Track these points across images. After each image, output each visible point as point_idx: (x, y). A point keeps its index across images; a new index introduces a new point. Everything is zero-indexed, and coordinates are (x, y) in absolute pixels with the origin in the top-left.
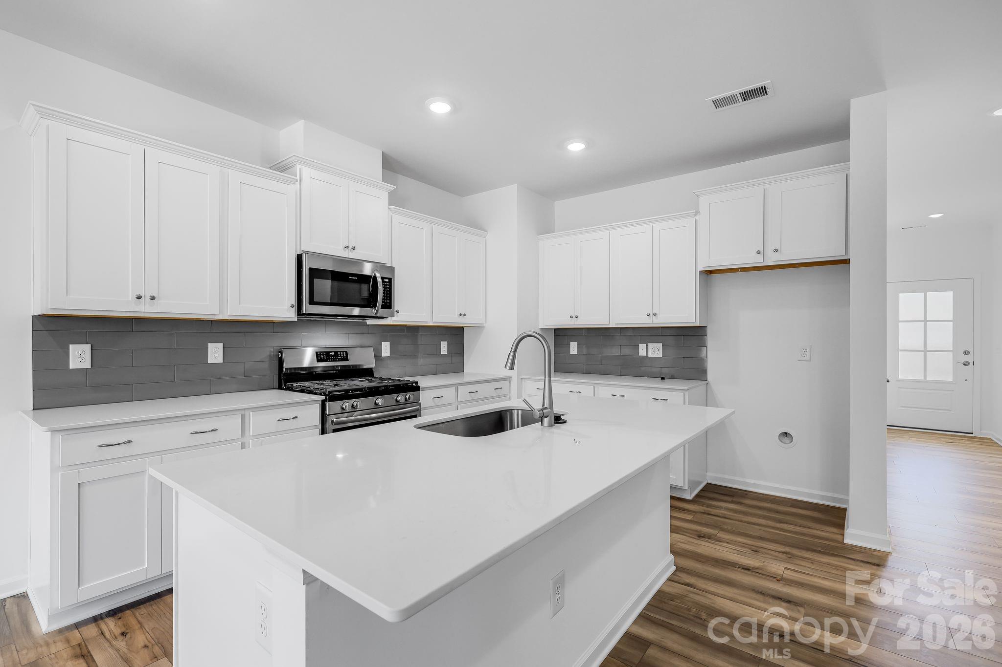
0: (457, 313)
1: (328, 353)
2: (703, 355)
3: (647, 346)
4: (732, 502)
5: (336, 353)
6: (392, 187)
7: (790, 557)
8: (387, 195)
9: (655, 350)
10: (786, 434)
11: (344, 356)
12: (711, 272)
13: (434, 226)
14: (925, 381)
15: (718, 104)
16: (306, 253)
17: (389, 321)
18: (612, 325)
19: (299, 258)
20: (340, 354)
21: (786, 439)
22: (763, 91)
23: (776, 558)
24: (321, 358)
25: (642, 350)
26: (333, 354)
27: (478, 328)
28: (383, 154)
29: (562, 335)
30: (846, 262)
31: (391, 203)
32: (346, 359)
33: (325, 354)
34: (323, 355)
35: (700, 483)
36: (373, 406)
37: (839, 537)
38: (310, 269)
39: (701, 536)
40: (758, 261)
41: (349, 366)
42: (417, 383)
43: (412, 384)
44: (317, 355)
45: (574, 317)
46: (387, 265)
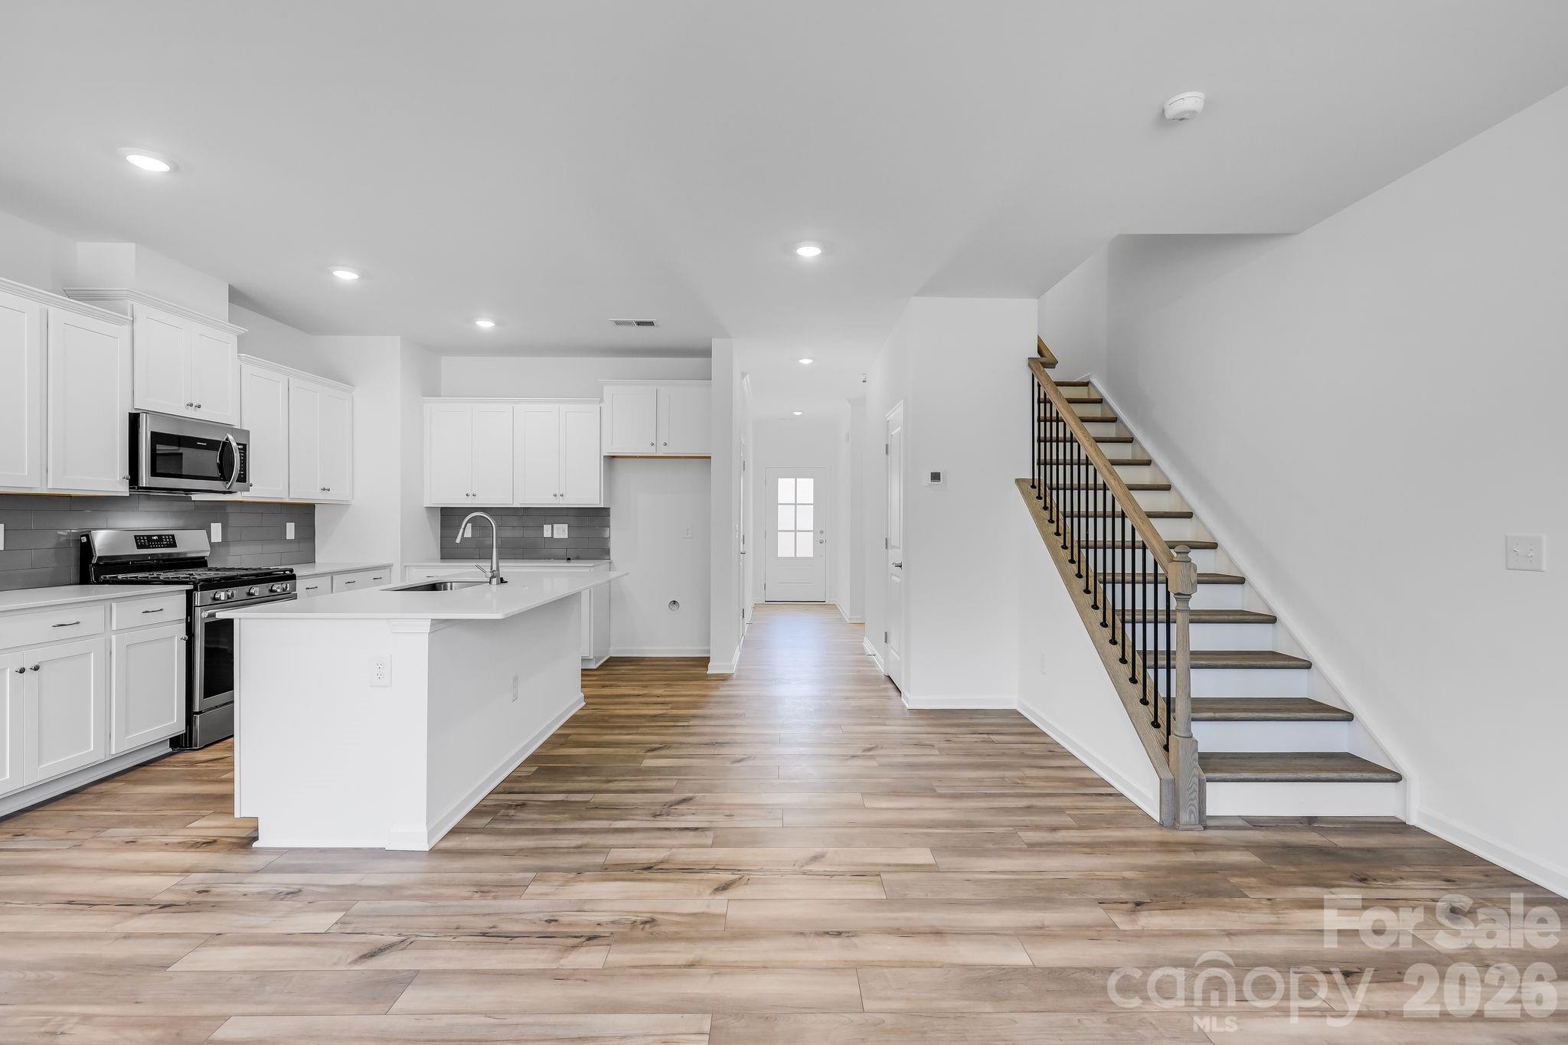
0: (319, 487)
1: (149, 537)
2: (607, 536)
3: (552, 527)
4: (631, 665)
5: (160, 537)
6: (242, 330)
7: (669, 685)
8: (235, 339)
9: (561, 531)
10: (674, 601)
11: (170, 541)
12: (614, 457)
13: (291, 378)
14: (795, 558)
15: (618, 323)
16: (147, 412)
17: (238, 497)
18: (516, 505)
19: (134, 420)
20: (166, 538)
21: (674, 607)
22: (651, 324)
23: (659, 688)
24: (141, 543)
25: (547, 531)
26: (155, 538)
27: (341, 506)
28: (229, 285)
29: (449, 517)
30: (710, 457)
31: (241, 349)
32: (174, 545)
33: (145, 538)
34: (144, 540)
35: (603, 658)
36: (245, 596)
37: (704, 672)
38: (153, 434)
39: (604, 686)
40: (651, 452)
41: (178, 554)
42: (291, 571)
43: (284, 572)
44: (136, 540)
45: (471, 496)
46: (236, 427)
